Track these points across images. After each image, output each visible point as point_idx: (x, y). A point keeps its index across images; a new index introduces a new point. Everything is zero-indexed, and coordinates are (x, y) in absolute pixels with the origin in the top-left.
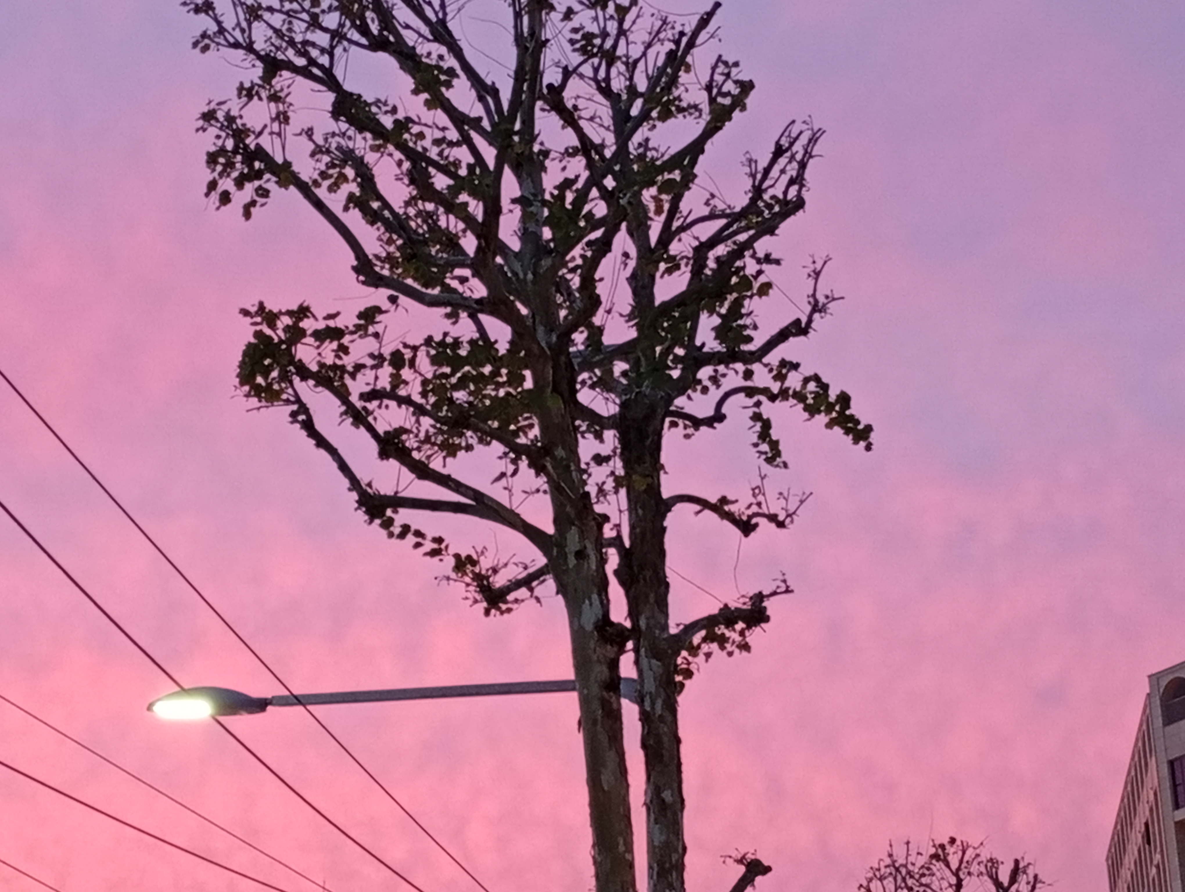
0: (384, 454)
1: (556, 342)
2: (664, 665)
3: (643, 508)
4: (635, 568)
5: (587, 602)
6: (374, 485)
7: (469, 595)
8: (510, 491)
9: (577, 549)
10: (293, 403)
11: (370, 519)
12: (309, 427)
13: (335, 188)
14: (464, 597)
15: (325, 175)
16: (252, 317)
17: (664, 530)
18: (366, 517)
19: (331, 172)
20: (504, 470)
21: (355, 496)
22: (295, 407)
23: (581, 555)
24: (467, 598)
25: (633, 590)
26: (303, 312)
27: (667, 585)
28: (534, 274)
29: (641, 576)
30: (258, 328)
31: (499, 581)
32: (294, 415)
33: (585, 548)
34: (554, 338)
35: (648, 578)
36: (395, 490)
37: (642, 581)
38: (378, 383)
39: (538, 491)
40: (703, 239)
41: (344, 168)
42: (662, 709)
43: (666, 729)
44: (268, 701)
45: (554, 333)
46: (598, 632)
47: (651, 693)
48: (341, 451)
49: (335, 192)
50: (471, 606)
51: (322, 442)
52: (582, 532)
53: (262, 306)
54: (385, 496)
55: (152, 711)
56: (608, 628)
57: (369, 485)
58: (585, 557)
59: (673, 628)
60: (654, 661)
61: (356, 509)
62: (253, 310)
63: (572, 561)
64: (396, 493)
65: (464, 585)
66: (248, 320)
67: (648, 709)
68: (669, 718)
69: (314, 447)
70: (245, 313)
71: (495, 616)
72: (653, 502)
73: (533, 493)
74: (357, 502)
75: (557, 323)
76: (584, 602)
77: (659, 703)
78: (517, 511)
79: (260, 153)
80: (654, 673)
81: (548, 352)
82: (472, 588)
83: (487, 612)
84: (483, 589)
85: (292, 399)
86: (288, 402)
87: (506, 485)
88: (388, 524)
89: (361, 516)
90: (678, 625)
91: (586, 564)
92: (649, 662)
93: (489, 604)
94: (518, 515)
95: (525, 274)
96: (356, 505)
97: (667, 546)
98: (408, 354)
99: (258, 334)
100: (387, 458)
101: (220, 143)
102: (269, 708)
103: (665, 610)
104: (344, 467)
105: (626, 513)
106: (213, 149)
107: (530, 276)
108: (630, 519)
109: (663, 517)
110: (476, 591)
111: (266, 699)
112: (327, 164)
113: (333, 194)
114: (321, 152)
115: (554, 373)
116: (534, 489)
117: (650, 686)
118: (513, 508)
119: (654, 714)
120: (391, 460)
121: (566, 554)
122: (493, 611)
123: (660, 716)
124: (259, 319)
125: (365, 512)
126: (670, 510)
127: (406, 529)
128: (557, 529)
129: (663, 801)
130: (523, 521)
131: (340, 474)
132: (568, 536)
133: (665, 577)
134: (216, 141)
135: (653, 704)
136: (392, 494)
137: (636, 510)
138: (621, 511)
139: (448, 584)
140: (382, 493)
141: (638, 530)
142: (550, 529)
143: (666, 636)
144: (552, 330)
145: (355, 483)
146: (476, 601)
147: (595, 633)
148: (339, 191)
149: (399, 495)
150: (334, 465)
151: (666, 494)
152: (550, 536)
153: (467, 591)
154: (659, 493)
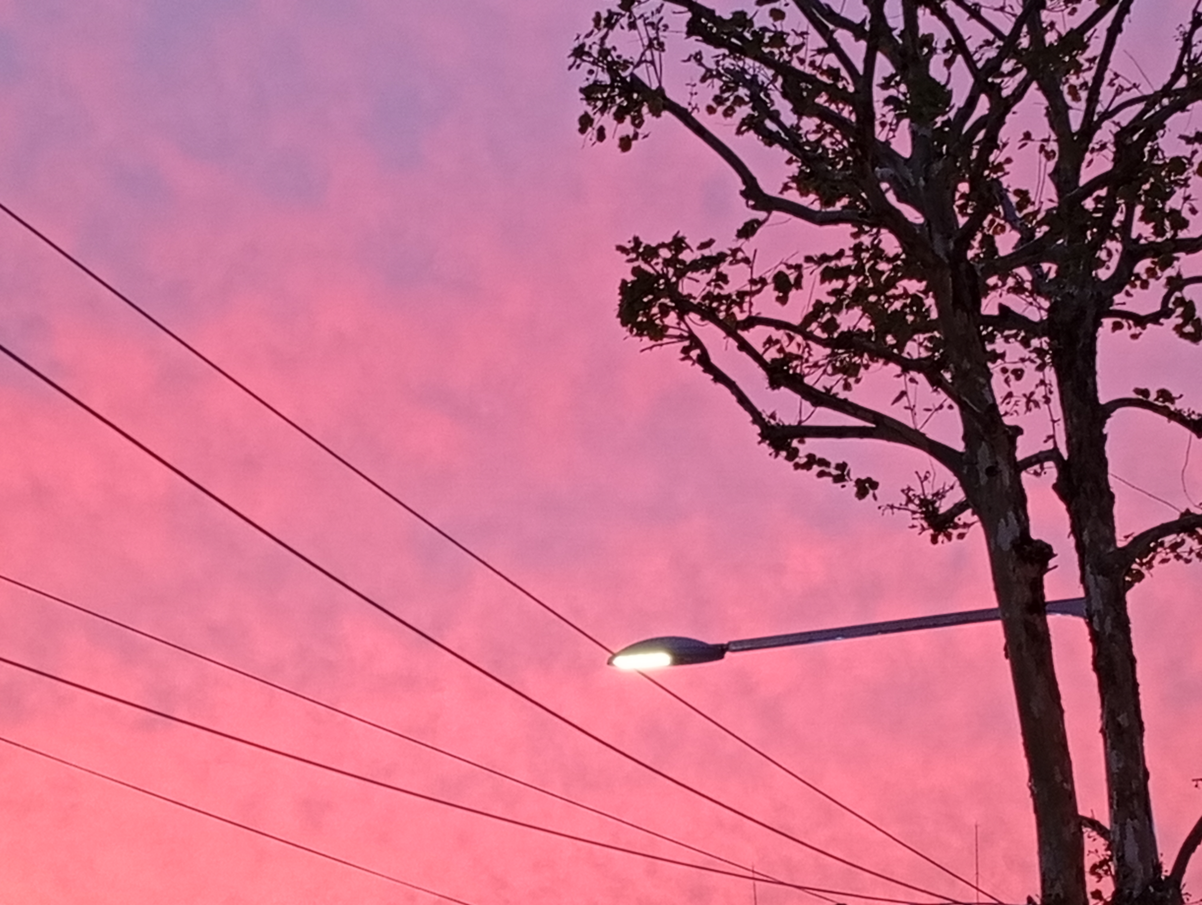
0: (774, 384)
1: (954, 250)
2: (1112, 580)
3: (1078, 415)
4: (1075, 481)
5: (1002, 520)
6: (778, 416)
7: (916, 523)
8: (912, 410)
9: (988, 465)
10: (686, 338)
11: (775, 451)
12: (704, 361)
13: (730, 112)
14: (911, 525)
15: (719, 99)
16: (628, 254)
17: (1104, 437)
18: (771, 450)
19: (726, 95)
20: (904, 389)
21: (757, 429)
22: (687, 343)
23: (992, 471)
24: (913, 527)
25: (1074, 504)
26: (678, 244)
27: (1112, 496)
28: (925, 179)
29: (1081, 489)
30: (636, 264)
31: (944, 506)
32: (686, 351)
33: (997, 463)
34: (952, 245)
35: (1088, 490)
36: (798, 419)
37: (1082, 495)
38: (753, 309)
39: (941, 407)
40: (1124, 124)
41: (737, 90)
42: (1113, 627)
43: (1117, 649)
44: (725, 647)
45: (950, 240)
46: (1016, 552)
47: (1099, 611)
48: (739, 384)
49: (731, 115)
50: (920, 534)
51: (719, 377)
52: (992, 447)
53: (637, 242)
54: (790, 426)
55: (613, 665)
56: (1026, 546)
57: (773, 416)
58: (997, 472)
59: (1121, 540)
60: (1100, 578)
61: (760, 443)
62: (629, 246)
63: (984, 480)
64: (800, 422)
65: (909, 513)
66: (625, 257)
67: (1097, 629)
68: (1121, 637)
69: (712, 383)
70: (621, 249)
71: (943, 542)
72: (1088, 407)
73: (936, 410)
74: (759, 435)
75: (955, 228)
76: (999, 521)
77: (1108, 621)
78: (922, 431)
79: (636, 84)
80: (1101, 590)
81: (947, 261)
82: (917, 516)
83: (934, 540)
84: (928, 515)
85: (686, 334)
86: (681, 338)
87: (907, 405)
88: (792, 454)
89: (765, 448)
90: (1127, 537)
91: (998, 481)
92: (1095, 579)
93: (935, 531)
94: (923, 435)
95: (917, 181)
96: (760, 439)
97: (1108, 455)
98: (792, 276)
99: (636, 271)
100: (778, 387)
101: (592, 78)
102: (728, 654)
103: (1110, 524)
104: (743, 400)
105: (1062, 423)
106: (585, 84)
107: (922, 182)
108: (1066, 430)
109: (1103, 424)
110: (922, 518)
111: (722, 646)
112: (721, 88)
113: (729, 119)
114: (712, 76)
115: (953, 281)
116: (937, 406)
117: (1097, 605)
118: (918, 427)
119: (1104, 633)
120: (782, 388)
121: (977, 471)
122: (941, 538)
123: (1110, 635)
124: (633, 256)
125: (769, 445)
126: (1109, 417)
127: (812, 460)
128: (966, 447)
129: (1119, 725)
130: (928, 440)
131: (741, 409)
132: (979, 452)
133: (1108, 487)
134: (589, 76)
135: (1102, 623)
136: (796, 424)
137: (1071, 419)
138: (1054, 422)
139: (893, 513)
140: (787, 424)
141: (1074, 440)
142: (960, 446)
143: (1111, 550)
144: (950, 237)
145: (757, 417)
146: (923, 529)
147: (1014, 553)
148: (735, 115)
149: (803, 424)
150: (734, 398)
151: (1103, 399)
152: (962, 454)
153: (913, 519)
154: (1096, 399)
